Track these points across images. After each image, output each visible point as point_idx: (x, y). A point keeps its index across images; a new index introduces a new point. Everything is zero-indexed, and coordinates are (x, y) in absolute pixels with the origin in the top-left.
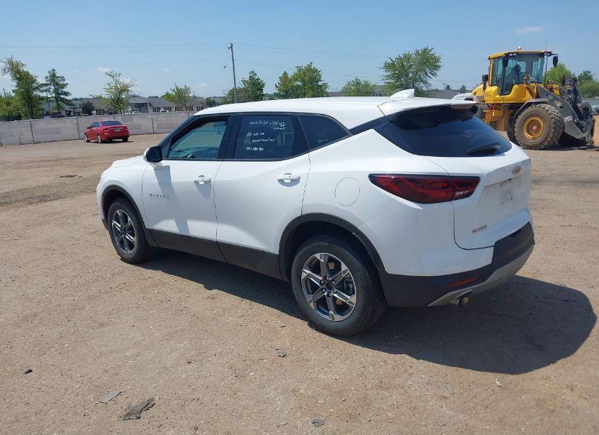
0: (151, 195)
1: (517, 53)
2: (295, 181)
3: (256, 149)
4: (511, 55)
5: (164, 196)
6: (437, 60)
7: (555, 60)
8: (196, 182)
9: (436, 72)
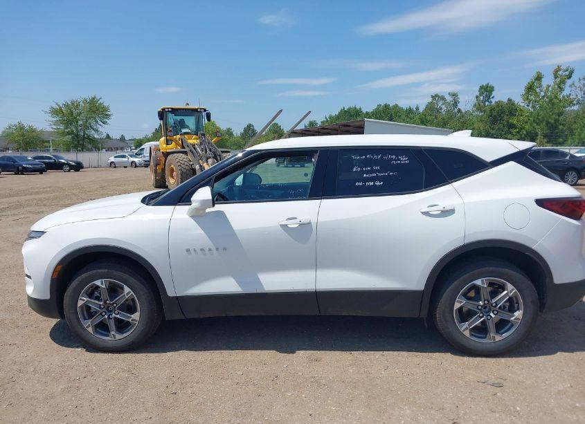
0: (188, 250)
1: (172, 109)
2: (446, 213)
3: (372, 184)
4: (167, 110)
5: (217, 249)
6: (106, 109)
7: (208, 116)
8: (284, 227)
9: (107, 120)
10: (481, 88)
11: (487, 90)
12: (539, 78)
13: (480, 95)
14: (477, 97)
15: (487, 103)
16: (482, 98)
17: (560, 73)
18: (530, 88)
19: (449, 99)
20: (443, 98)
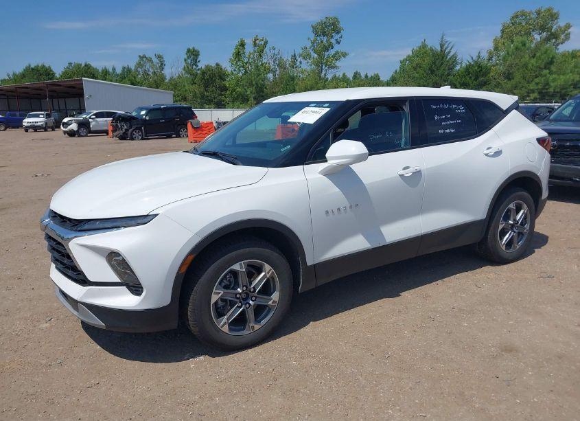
0: (327, 212)
3: (448, 131)
5: (351, 207)
10: (189, 50)
11: (193, 54)
12: (242, 45)
13: (188, 58)
14: (185, 60)
15: (194, 67)
16: (189, 61)
17: (258, 42)
18: (238, 55)
19: (155, 60)
20: (150, 60)
